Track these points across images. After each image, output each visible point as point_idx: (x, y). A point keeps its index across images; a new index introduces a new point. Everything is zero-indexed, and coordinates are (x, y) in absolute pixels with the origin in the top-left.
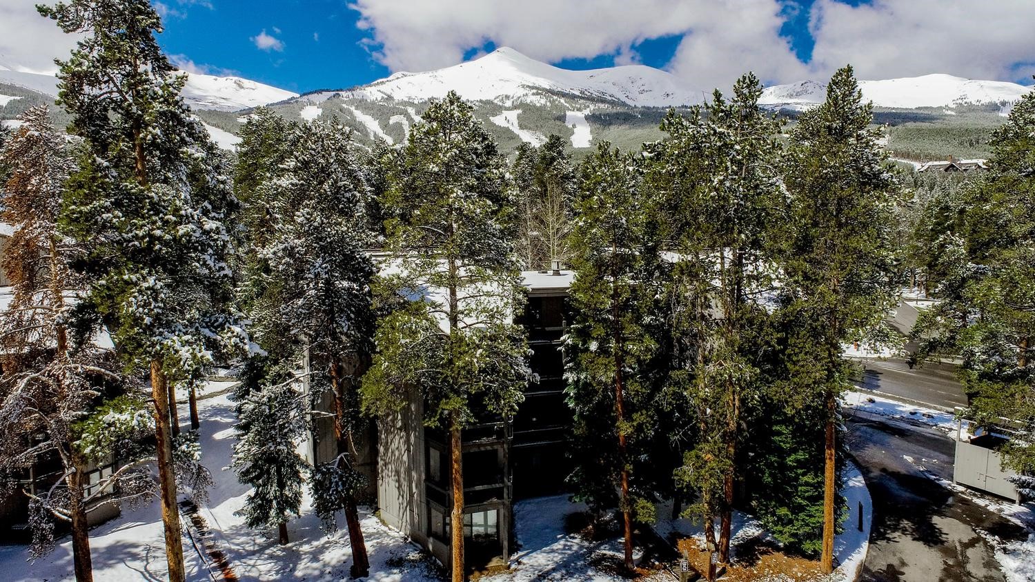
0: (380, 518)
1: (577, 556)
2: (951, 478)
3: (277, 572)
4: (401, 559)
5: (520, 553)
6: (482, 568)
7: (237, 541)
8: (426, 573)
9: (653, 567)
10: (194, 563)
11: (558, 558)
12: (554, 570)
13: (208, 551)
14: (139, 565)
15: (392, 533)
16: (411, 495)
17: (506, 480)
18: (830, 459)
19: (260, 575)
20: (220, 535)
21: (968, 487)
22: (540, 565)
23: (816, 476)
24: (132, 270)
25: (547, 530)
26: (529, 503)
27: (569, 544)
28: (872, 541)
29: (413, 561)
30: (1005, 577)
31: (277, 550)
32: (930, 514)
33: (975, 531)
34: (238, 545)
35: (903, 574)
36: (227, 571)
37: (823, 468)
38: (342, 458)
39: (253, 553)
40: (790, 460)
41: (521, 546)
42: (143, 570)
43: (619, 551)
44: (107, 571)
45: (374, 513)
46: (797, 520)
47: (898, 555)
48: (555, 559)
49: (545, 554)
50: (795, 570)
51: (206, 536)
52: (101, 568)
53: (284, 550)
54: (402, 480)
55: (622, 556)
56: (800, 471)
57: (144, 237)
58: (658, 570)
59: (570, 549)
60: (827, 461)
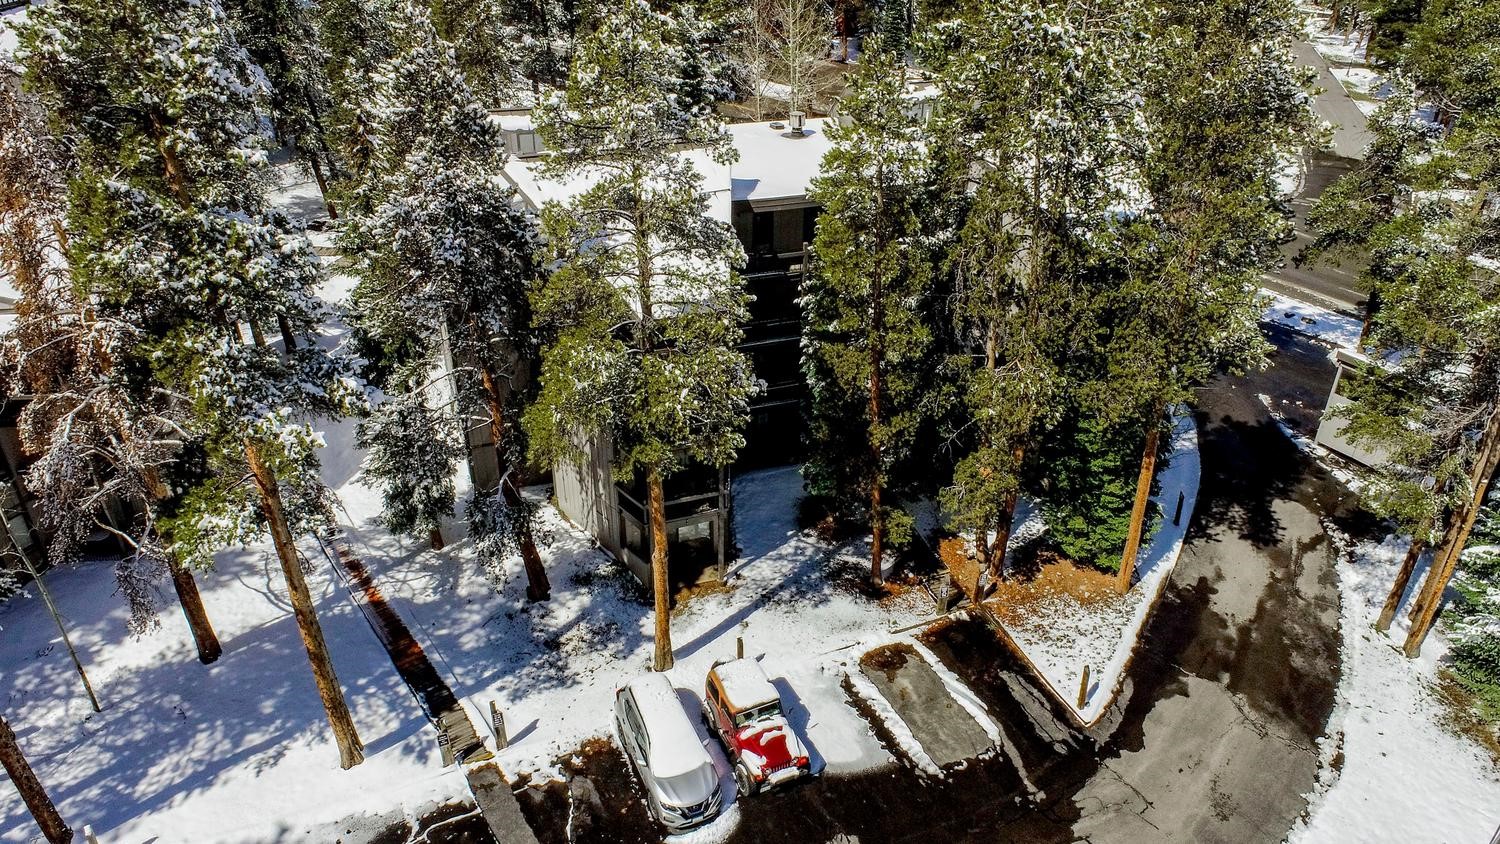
0: (557, 508)
1: (811, 565)
2: (1312, 434)
3: (435, 590)
4: (589, 574)
5: (741, 562)
6: (691, 584)
7: (377, 543)
8: (621, 595)
9: (906, 581)
10: (328, 577)
11: (787, 567)
12: (781, 587)
13: (343, 560)
14: (257, 582)
15: (576, 534)
16: (598, 496)
17: (721, 487)
18: (1147, 468)
19: (414, 595)
20: (355, 536)
21: (1332, 451)
22: (763, 580)
23: (1127, 484)
24: (195, 332)
25: (775, 524)
26: (753, 480)
27: (802, 545)
28: (1187, 541)
29: (604, 577)
30: (1340, 598)
31: (428, 557)
32: (1271, 495)
33: (1321, 522)
34: (379, 548)
35: (1215, 592)
36: (372, 590)
37: (1137, 475)
38: (505, 482)
39: (399, 562)
40: (1096, 465)
41: (741, 550)
42: (266, 591)
43: (864, 556)
44: (222, 593)
45: (549, 498)
46: (1095, 532)
47: (1217, 562)
48: (784, 570)
49: (770, 562)
50: (1083, 588)
51: (337, 536)
52: (212, 589)
53: (439, 557)
54: (584, 474)
55: (867, 564)
56: (1106, 478)
57: (201, 288)
58: (913, 585)
59: (802, 554)
60: (1143, 471)
